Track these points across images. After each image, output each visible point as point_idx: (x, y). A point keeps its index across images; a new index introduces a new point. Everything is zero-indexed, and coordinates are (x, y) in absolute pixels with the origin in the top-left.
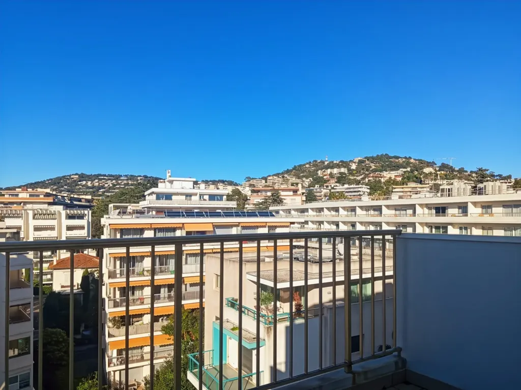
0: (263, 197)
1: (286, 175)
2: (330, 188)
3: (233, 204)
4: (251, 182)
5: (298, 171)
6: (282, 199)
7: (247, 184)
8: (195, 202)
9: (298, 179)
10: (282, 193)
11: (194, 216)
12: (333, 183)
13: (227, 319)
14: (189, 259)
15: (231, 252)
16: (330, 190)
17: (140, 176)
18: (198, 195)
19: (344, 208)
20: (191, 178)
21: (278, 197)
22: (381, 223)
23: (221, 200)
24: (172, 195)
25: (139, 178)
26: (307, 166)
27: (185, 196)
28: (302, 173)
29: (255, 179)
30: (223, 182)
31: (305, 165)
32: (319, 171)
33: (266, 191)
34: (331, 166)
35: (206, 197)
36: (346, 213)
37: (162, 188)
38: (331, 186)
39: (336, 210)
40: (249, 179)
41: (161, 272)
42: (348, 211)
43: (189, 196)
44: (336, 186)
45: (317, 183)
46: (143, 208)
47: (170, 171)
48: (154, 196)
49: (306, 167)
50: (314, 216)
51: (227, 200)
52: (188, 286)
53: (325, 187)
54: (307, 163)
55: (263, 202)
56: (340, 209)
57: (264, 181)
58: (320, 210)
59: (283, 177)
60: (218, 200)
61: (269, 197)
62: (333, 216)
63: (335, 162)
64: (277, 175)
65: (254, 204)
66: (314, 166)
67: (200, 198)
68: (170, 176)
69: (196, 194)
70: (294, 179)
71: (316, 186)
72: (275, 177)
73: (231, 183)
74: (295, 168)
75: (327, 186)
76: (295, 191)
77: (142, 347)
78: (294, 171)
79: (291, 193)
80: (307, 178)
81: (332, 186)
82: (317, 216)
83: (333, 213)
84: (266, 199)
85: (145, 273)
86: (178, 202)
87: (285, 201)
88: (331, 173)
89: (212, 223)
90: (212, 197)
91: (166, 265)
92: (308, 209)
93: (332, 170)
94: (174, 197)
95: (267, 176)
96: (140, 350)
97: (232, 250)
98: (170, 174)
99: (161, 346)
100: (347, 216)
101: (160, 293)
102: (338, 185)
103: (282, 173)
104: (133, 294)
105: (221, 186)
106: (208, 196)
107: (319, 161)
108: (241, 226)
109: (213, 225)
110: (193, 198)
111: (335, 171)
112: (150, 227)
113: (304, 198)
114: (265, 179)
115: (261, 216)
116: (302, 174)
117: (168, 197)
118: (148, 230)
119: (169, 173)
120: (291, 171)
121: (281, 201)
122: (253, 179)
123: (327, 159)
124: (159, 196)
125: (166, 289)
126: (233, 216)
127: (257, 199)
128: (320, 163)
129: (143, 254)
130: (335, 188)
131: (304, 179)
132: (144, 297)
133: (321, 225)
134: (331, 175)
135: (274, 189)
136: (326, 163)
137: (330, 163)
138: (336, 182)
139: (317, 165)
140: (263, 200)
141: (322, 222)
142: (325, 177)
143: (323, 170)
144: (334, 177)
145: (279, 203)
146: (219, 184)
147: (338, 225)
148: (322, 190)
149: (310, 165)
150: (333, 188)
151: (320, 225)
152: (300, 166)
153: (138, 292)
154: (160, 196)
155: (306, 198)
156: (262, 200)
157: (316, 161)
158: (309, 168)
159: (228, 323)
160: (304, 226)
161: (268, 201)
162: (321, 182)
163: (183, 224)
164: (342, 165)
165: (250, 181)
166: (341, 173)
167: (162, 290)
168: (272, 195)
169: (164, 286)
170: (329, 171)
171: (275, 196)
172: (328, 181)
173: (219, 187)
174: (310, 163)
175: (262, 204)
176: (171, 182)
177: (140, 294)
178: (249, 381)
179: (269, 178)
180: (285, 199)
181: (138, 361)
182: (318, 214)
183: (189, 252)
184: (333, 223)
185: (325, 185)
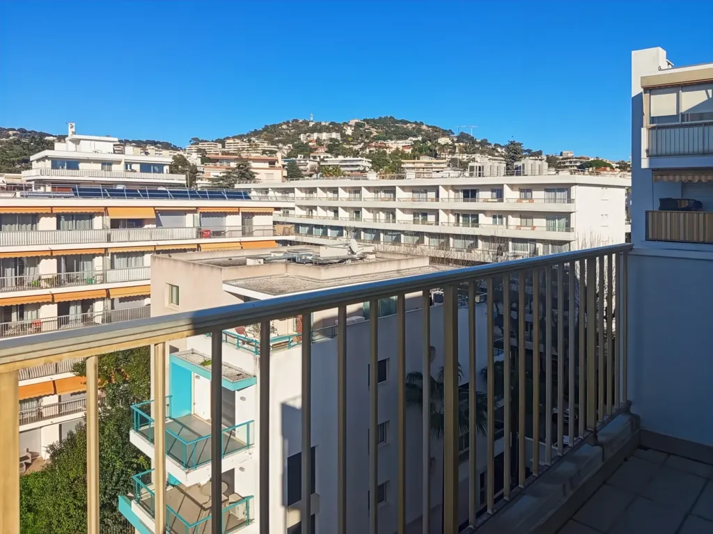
0: (224, 170)
1: (253, 139)
2: (318, 159)
3: (180, 179)
4: (200, 146)
5: (271, 133)
6: (253, 173)
7: (194, 148)
8: (117, 174)
9: (272, 145)
10: (254, 165)
11: (124, 195)
12: (322, 153)
13: (193, 350)
14: (117, 261)
15: (185, 250)
16: (319, 163)
17: (14, 130)
18: (123, 163)
19: (345, 189)
20: (109, 136)
21: (247, 170)
22: (395, 209)
23: (161, 171)
24: (79, 163)
25: (11, 133)
26: (284, 127)
27: (100, 165)
28: (277, 136)
29: (206, 141)
30: (154, 143)
31: (281, 125)
32: (302, 135)
33: (228, 161)
34: (318, 128)
35: (137, 167)
36: (347, 195)
37: (62, 150)
38: (320, 157)
39: (335, 190)
40: (196, 141)
41: (70, 280)
42: (350, 192)
43: (107, 164)
44: (327, 157)
45: (301, 152)
46: (28, 181)
47: (74, 124)
48: (48, 163)
49: (283, 129)
50: (302, 198)
51: (171, 172)
52: (116, 302)
53: (312, 159)
54: (284, 123)
55: (224, 176)
56: (340, 190)
57: (220, 146)
58: (312, 190)
59: (249, 141)
60: (154, 171)
61: (233, 169)
62: (330, 199)
63: (323, 124)
64: (241, 137)
65: (209, 179)
66: (294, 127)
67: (127, 168)
68: (74, 133)
69: (119, 162)
70: (266, 145)
71: (299, 156)
72: (237, 141)
73: (167, 146)
74: (266, 129)
75: (315, 157)
76: (272, 163)
77: (39, 398)
78: (265, 133)
79: (267, 165)
80: (285, 144)
81: (322, 157)
82: (307, 199)
83: (330, 195)
84: (229, 173)
85: (43, 284)
86: (88, 173)
87: (257, 177)
88: (318, 138)
89: (154, 207)
90: (146, 167)
91: (78, 270)
92: (294, 188)
93: (320, 135)
94: (81, 166)
95: (224, 139)
96: (35, 403)
97: (187, 247)
98: (73, 130)
99: (73, 394)
100: (349, 199)
101: (68, 314)
102: (329, 155)
103: (247, 135)
104: (21, 316)
105: (150, 149)
106: (139, 165)
107: (301, 121)
108: (201, 213)
109: (155, 211)
110: (114, 167)
111: (324, 136)
112: (50, 212)
113: (285, 173)
114: (222, 142)
115: (229, 197)
116: (277, 139)
117: (73, 164)
118: (46, 217)
119: (72, 127)
120: (261, 132)
121: (251, 176)
122: (202, 141)
123: (312, 119)
124: (57, 163)
125: (79, 308)
126: (187, 196)
127: (214, 172)
128: (301, 123)
129: (39, 255)
130: (325, 159)
131: (280, 145)
132: (42, 320)
133: (314, 211)
134: (319, 141)
135: (241, 159)
136: (311, 124)
137: (317, 124)
138: (326, 152)
139: (298, 126)
140: (225, 174)
141: (314, 208)
142: (311, 144)
143: (307, 134)
144: (323, 145)
145: (248, 179)
146: (148, 147)
147: (336, 211)
148: (308, 161)
149: (288, 126)
150: (323, 160)
151: (312, 211)
152: (274, 126)
153: (29, 313)
154: (59, 163)
155: (288, 173)
156: (222, 174)
157: (296, 121)
158: (287, 129)
159: (195, 355)
160: (288, 212)
161: (232, 174)
162: (306, 150)
163: (106, 208)
164: (332, 128)
165: (198, 144)
166: (331, 140)
167: (72, 309)
168: (239, 167)
169: (75, 303)
170: (315, 136)
171: (242, 168)
172: (316, 149)
173: (149, 151)
174: (288, 122)
175: (222, 180)
176: (77, 142)
177: (34, 317)
179: (228, 141)
180: (257, 174)
181: (32, 420)
182: (308, 195)
183: (117, 251)
184: (330, 208)
185: (312, 155)
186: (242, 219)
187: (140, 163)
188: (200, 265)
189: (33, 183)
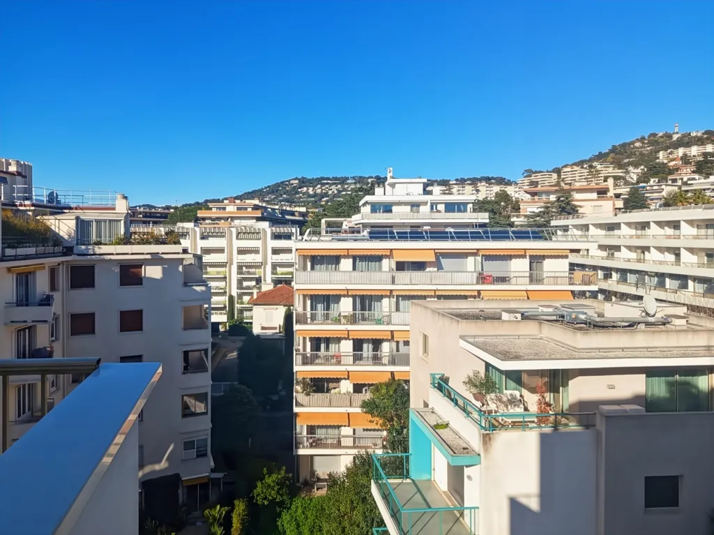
0: (543, 204)
1: (595, 164)
2: (679, 183)
3: (484, 217)
4: (533, 178)
5: (619, 155)
6: (576, 206)
7: (527, 181)
8: (424, 216)
9: (619, 169)
10: (577, 196)
11: (407, 237)
12: (686, 173)
13: (433, 409)
14: (402, 303)
15: (465, 297)
16: (680, 188)
17: (372, 177)
18: (429, 204)
19: (690, 222)
20: (420, 178)
21: (568, 203)
23: (465, 211)
24: (392, 206)
25: (370, 180)
26: (637, 144)
27: (410, 207)
28: (627, 158)
29: (540, 172)
30: (488, 180)
31: (633, 143)
32: (661, 153)
33: (548, 193)
34: (686, 141)
35: (441, 207)
36: (694, 231)
37: (379, 195)
38: (682, 179)
39: (675, 225)
40: (529, 173)
41: (364, 319)
42: (698, 227)
43: (415, 205)
44: (694, 179)
45: (655, 174)
46: (356, 224)
47: (391, 169)
48: (368, 208)
49: (635, 147)
50: (631, 237)
51: (474, 211)
52: (401, 345)
53: (670, 182)
54: (638, 140)
55: (540, 212)
56: (683, 224)
57: (555, 176)
58: (644, 225)
59: (591, 167)
60: (460, 211)
61: (553, 203)
62: (669, 237)
63: (694, 134)
64: (580, 164)
65: (526, 216)
66: (650, 143)
67: (432, 208)
68: (392, 178)
69: (425, 203)
70: (610, 170)
71: (652, 180)
72: (576, 168)
73: (501, 181)
74: (614, 150)
75: (674, 181)
76: (602, 192)
77: (339, 427)
78: (612, 155)
79: (595, 195)
80: (636, 166)
81: (685, 179)
82: (638, 237)
83: (669, 231)
84: (548, 207)
85: (343, 320)
86: (401, 215)
87: (581, 210)
88: (685, 155)
89: (434, 249)
90: (450, 207)
91: (370, 310)
92: (620, 224)
93: (687, 150)
94: (394, 208)
95: (563, 167)
96: (336, 431)
97: (467, 294)
98: (391, 174)
99: (364, 430)
100: (697, 237)
101: (362, 351)
102: (697, 177)
103: (591, 160)
104: (327, 348)
105: (482, 187)
106: (444, 205)
107: (661, 134)
108: (483, 255)
109: (436, 253)
110: (422, 208)
111: (694, 151)
112: (346, 254)
113: (620, 204)
114: (558, 171)
115: (518, 238)
116: (626, 161)
117: (387, 208)
118: (345, 258)
119: (390, 172)
120: (607, 155)
121: (574, 210)
122: (536, 172)
123: (676, 130)
124: (375, 208)
125: (371, 346)
126: (468, 238)
127: (531, 207)
128: (661, 137)
129: (338, 293)
130: (689, 182)
131: (631, 168)
132: (342, 354)
133: (646, 253)
134: (686, 160)
135: (562, 190)
136: (675, 137)
137: (684, 136)
138: (693, 172)
139: (656, 141)
140: (542, 210)
141: (645, 249)
142: (672, 164)
143: (669, 151)
144: (690, 163)
145: (569, 214)
146: (479, 184)
147: (676, 252)
148: (663, 187)
149: (643, 143)
150: (685, 184)
151: (644, 253)
152: (624, 145)
153: (333, 345)
154: (377, 207)
155: (624, 204)
156: (540, 210)
157: (654, 135)
158: (641, 147)
159: (434, 415)
160: (613, 254)
161: (550, 209)
162: (663, 172)
163: (391, 250)
164: (707, 139)
165: (531, 176)
166: (705, 155)
167: (365, 346)
168: (558, 200)
169: (368, 341)
170: (681, 151)
171: (563, 201)
172: (677, 170)
173: (480, 188)
174: (643, 138)
175: (539, 216)
176: (393, 185)
177: (337, 350)
178: (461, 519)
179: (565, 170)
180: (581, 207)
181: (333, 446)
182: (639, 232)
183: (404, 293)
184: (669, 250)
185: (670, 177)
186: (531, 262)
187: (446, 204)
188: (443, 315)
189: (361, 225)
